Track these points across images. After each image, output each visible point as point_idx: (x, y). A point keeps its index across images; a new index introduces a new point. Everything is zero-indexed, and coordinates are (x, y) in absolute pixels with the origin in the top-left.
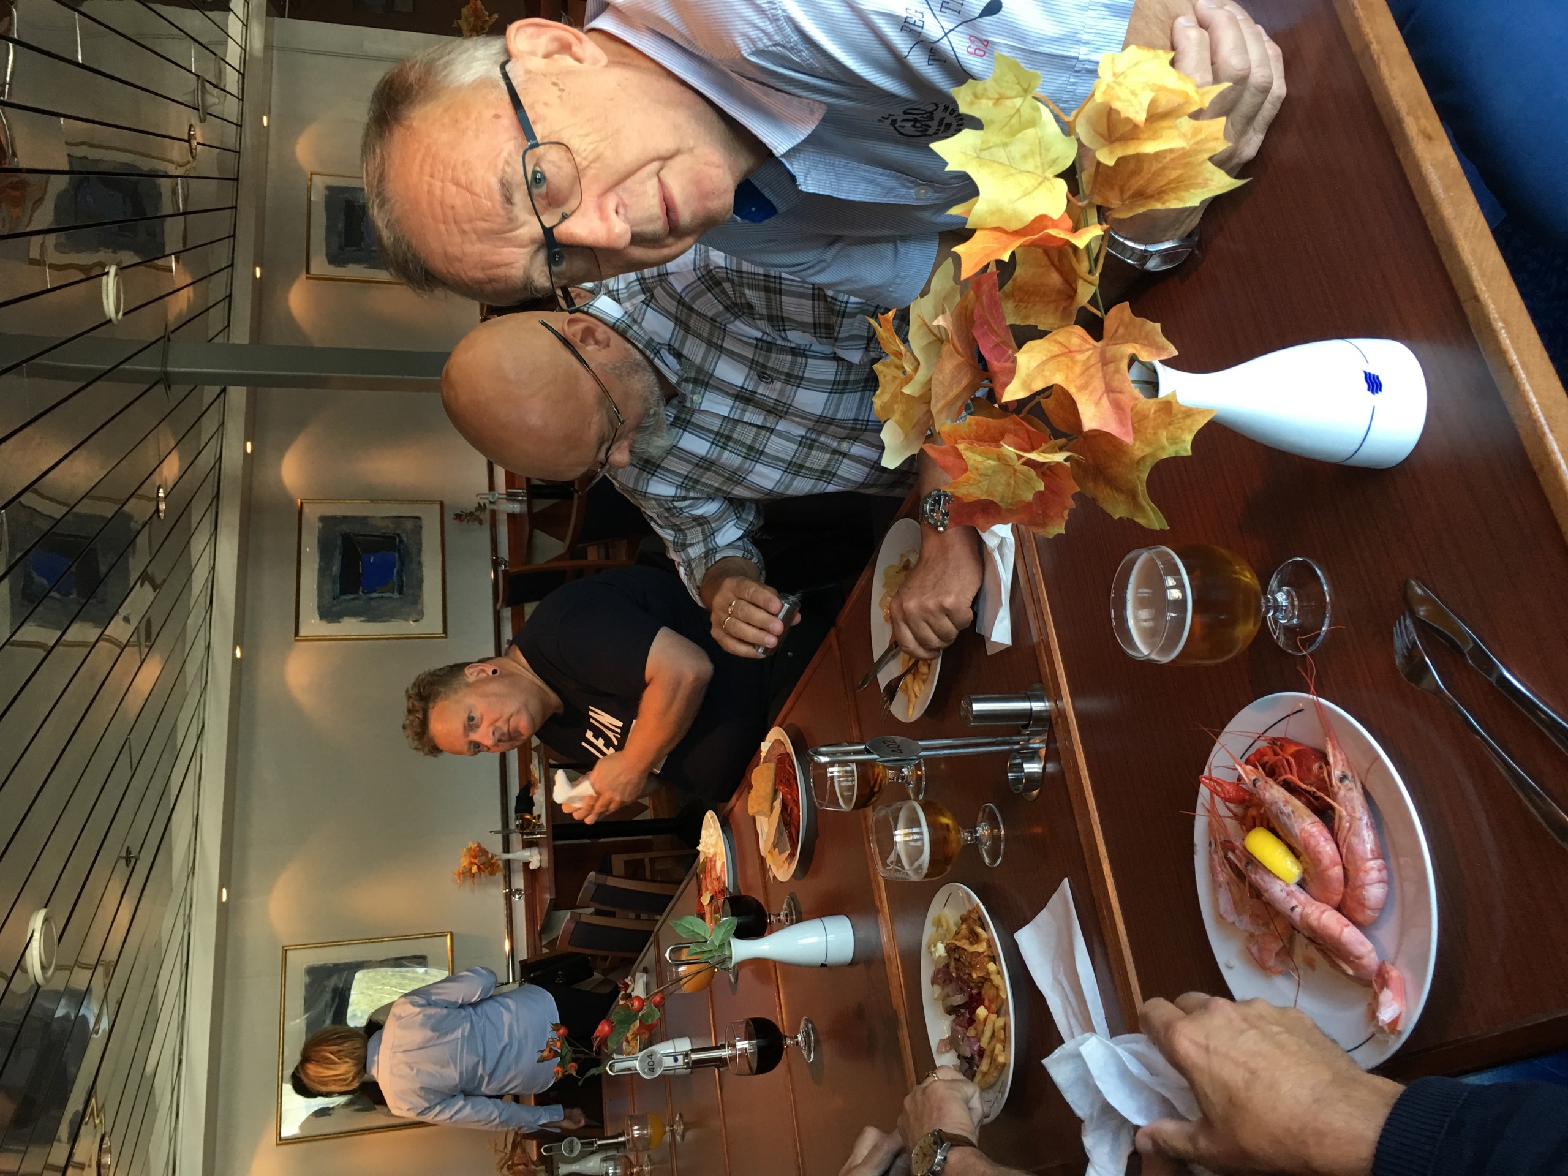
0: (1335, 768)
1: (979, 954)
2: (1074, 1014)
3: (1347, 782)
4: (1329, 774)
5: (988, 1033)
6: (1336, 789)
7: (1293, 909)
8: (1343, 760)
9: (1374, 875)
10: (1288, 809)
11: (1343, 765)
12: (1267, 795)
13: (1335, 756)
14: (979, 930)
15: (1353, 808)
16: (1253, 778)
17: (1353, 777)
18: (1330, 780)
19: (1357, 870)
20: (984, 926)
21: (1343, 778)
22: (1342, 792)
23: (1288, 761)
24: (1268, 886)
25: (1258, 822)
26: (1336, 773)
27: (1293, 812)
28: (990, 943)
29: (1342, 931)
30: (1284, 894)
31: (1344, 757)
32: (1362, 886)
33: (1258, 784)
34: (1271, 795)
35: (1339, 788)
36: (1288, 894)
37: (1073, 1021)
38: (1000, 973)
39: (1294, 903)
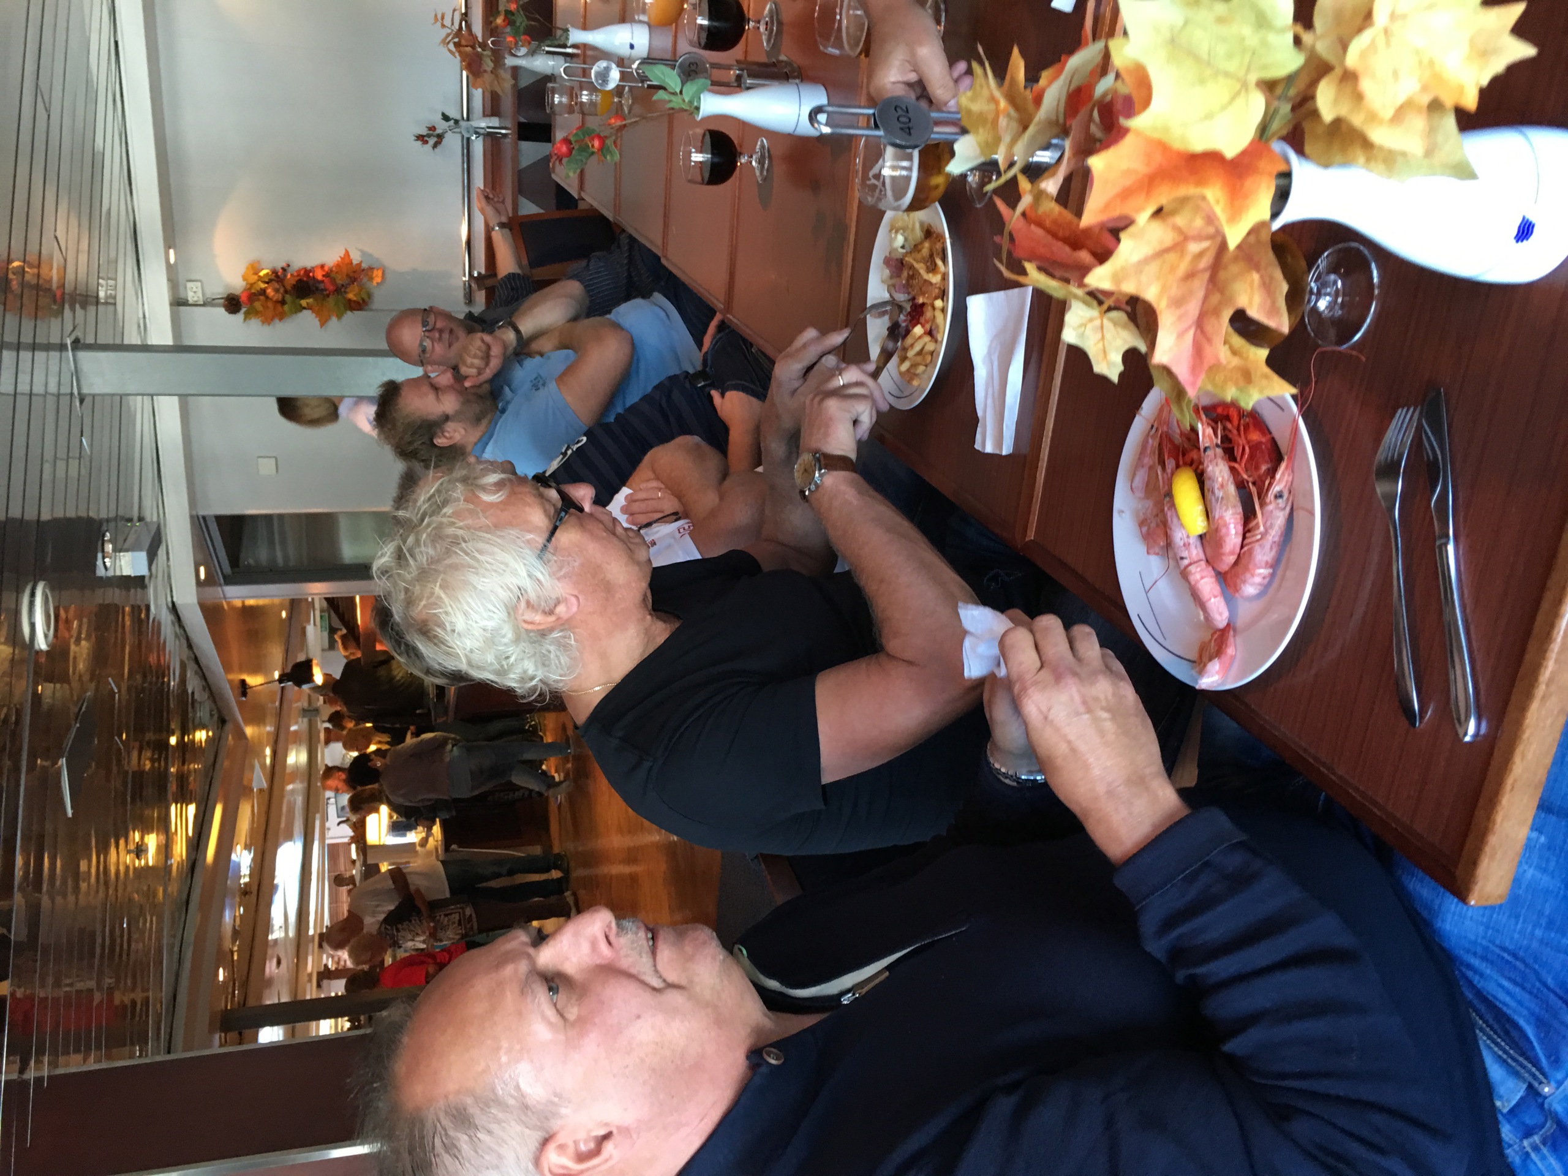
0: (1278, 483)
1: (931, 284)
2: (993, 396)
3: (1280, 501)
4: (1270, 484)
5: (917, 348)
6: (1268, 500)
7: (1182, 558)
8: (1287, 482)
9: (1257, 580)
10: (1219, 494)
11: (1285, 486)
12: (1210, 469)
13: (1283, 474)
14: (939, 263)
15: (1272, 526)
16: (1207, 445)
17: (1288, 499)
18: (1268, 490)
19: (1246, 569)
20: (944, 259)
21: (1279, 496)
22: (1270, 507)
23: (1244, 449)
24: (1173, 527)
25: (1194, 466)
26: (1276, 488)
27: (1222, 498)
28: (945, 277)
29: (1210, 599)
30: (1182, 544)
31: (1291, 478)
32: (1244, 582)
33: (1209, 453)
34: (1213, 471)
35: (1271, 502)
36: (1184, 545)
37: (989, 401)
38: (944, 310)
39: (1185, 554)
